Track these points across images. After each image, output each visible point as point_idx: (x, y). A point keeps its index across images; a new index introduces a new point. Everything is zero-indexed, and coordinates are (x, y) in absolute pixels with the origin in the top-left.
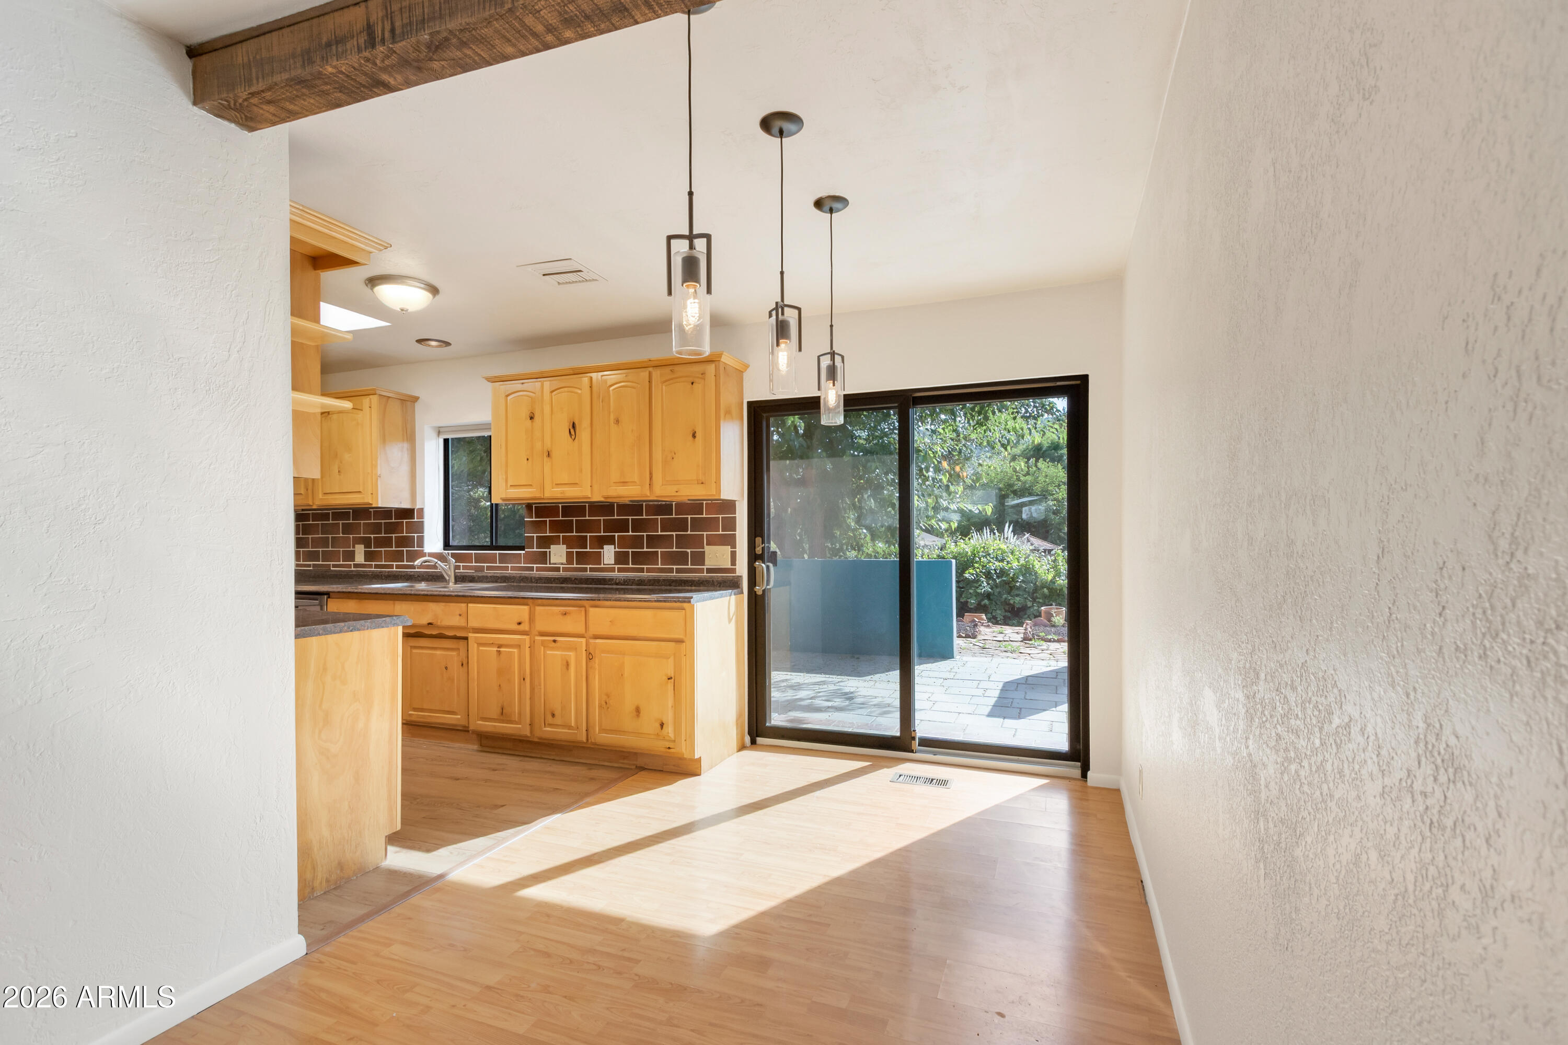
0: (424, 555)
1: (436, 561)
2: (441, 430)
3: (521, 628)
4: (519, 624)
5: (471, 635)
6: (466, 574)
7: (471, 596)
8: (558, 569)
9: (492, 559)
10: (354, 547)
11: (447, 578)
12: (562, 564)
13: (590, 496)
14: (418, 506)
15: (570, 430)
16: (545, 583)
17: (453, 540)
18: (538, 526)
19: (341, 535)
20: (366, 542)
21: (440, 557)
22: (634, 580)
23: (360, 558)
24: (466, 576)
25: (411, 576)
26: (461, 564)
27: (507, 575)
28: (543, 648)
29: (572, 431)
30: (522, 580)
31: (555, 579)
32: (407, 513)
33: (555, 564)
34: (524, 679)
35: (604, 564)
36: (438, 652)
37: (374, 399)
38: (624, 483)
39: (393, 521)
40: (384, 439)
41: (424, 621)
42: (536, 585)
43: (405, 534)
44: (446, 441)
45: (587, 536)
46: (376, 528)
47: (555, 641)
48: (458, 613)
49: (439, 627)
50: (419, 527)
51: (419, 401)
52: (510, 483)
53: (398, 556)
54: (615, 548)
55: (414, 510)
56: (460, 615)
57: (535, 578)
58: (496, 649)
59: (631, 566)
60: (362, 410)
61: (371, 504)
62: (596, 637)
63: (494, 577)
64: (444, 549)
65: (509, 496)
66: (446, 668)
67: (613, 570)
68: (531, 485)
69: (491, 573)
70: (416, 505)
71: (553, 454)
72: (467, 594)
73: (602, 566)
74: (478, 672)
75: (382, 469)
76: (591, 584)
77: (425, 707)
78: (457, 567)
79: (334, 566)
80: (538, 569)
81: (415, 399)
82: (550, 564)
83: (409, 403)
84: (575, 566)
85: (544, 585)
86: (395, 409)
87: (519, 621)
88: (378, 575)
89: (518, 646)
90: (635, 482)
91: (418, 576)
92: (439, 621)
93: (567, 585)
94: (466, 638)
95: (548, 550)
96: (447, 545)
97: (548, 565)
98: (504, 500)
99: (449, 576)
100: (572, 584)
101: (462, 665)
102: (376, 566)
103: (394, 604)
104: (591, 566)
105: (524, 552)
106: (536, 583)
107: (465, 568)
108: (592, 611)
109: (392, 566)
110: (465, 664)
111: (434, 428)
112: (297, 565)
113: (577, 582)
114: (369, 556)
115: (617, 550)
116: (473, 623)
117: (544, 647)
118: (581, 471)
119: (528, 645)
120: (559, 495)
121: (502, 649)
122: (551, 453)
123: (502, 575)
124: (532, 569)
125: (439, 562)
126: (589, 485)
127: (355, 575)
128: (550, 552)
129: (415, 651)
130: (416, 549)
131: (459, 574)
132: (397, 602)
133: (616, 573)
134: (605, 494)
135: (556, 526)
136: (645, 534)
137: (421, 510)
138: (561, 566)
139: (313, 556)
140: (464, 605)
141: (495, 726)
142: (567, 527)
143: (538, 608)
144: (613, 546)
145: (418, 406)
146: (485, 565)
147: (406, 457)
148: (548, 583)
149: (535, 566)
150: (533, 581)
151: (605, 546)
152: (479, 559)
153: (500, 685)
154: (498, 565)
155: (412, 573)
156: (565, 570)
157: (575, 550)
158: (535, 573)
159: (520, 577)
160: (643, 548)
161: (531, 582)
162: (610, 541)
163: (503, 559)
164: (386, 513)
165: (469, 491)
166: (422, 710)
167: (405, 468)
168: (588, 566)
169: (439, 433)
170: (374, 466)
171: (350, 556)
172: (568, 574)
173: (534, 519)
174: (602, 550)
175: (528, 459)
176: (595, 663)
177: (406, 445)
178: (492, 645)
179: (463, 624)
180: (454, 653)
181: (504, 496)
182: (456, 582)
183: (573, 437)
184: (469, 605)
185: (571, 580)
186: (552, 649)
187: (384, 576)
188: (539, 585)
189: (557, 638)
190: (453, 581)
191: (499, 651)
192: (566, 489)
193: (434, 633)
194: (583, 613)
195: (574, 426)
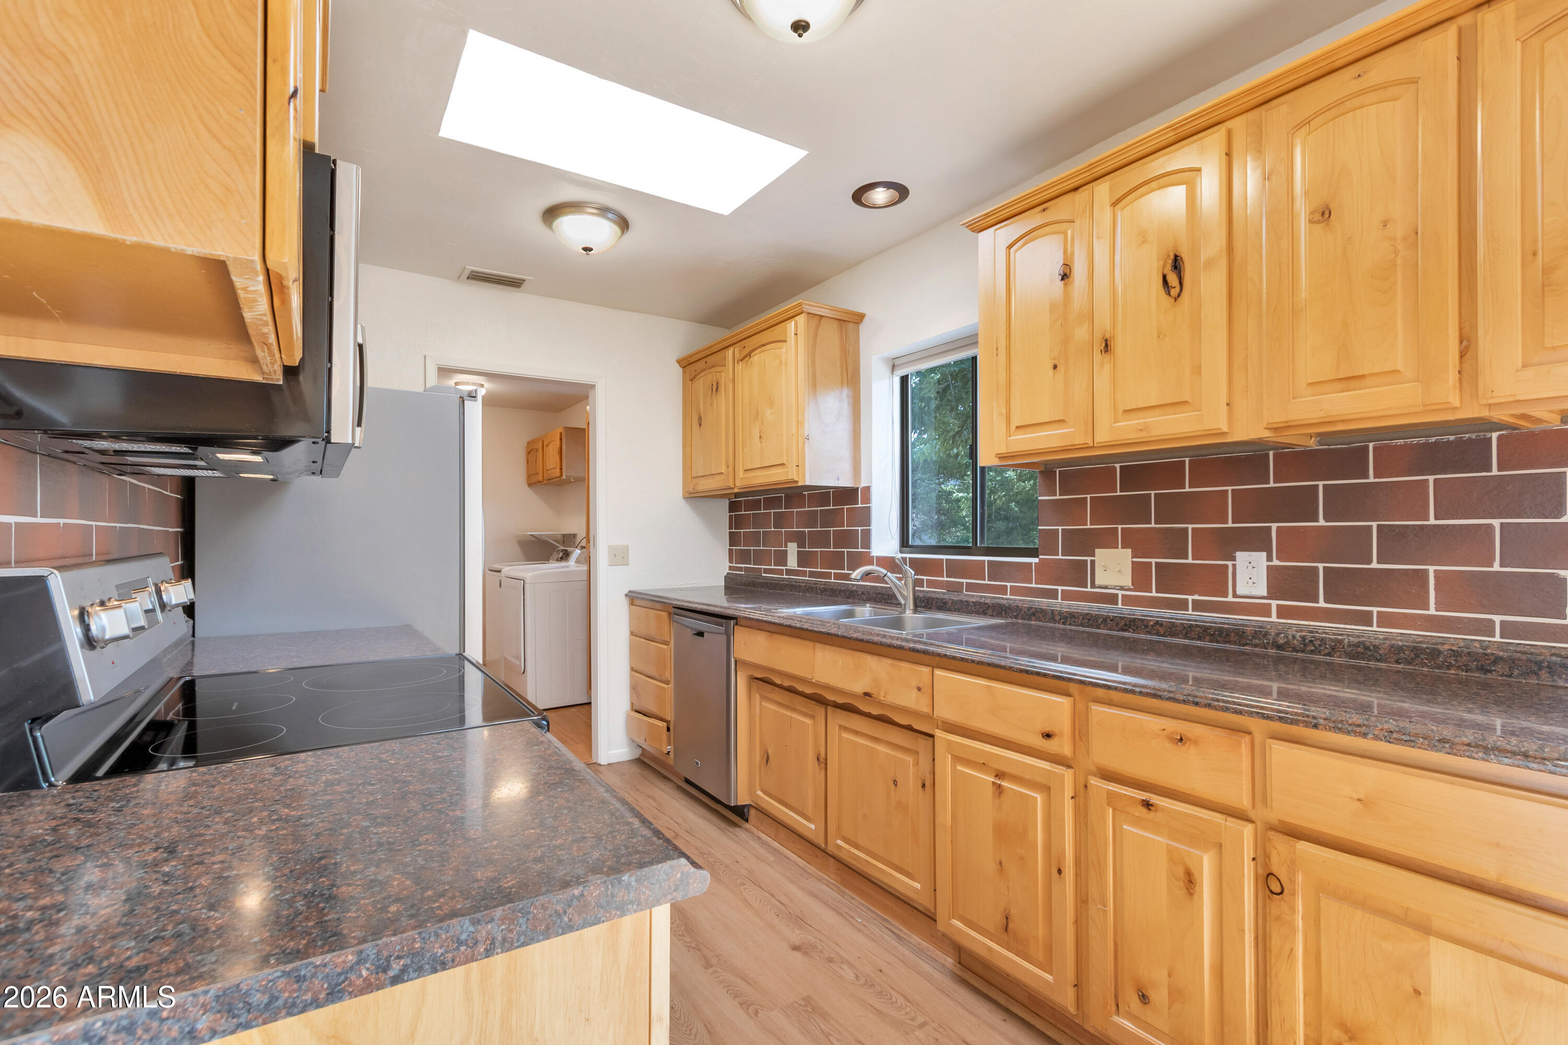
0: (868, 560)
1: (885, 572)
2: (897, 362)
3: (1051, 746)
4: (1048, 736)
5: (938, 733)
6: (933, 595)
7: (939, 655)
8: (1113, 599)
9: (975, 571)
10: (786, 546)
11: (903, 602)
12: (1122, 588)
13: (1225, 429)
14: (863, 484)
15: (1164, 277)
16: (1082, 625)
17: (913, 538)
18: (1066, 510)
19: (773, 529)
20: (799, 539)
21: (890, 564)
22: (1341, 641)
23: (792, 562)
24: (933, 599)
25: (852, 591)
26: (925, 578)
27: (1005, 602)
28: (1111, 810)
29: (1173, 279)
30: (1034, 614)
31: (1105, 619)
32: (848, 495)
33: (1106, 587)
34: (1060, 871)
35: (1235, 595)
36: (882, 748)
37: (801, 319)
38: (1350, 380)
39: (831, 507)
40: (814, 384)
41: (858, 687)
42: (1061, 626)
43: (845, 528)
44: (904, 380)
45: (1187, 529)
46: (811, 519)
47: (1147, 805)
48: (915, 683)
49: (882, 705)
50: (865, 517)
51: (866, 318)
52: (1015, 422)
53: (836, 561)
54: (1269, 558)
55: (858, 488)
56: (919, 689)
57: (1060, 613)
58: (992, 779)
59: (1322, 604)
60: (786, 341)
61: (797, 482)
62: (1295, 833)
63: (980, 603)
64: (901, 552)
65: (1014, 448)
66: (895, 783)
67: (1265, 610)
68: (1062, 421)
69: (975, 596)
70: (860, 484)
71: (1119, 345)
72: (932, 649)
73: (1230, 598)
74: (954, 816)
75: (811, 427)
76: (1199, 639)
77: (861, 842)
78: (918, 583)
79: (766, 571)
80: (1067, 596)
81: (859, 318)
82: (1093, 586)
83: (851, 325)
84: (1154, 594)
85: (1081, 629)
86: (830, 332)
87: (1047, 729)
88: (812, 588)
89: (1046, 789)
90: (1397, 371)
91: (863, 593)
92: (882, 694)
93: (1136, 635)
94: (932, 736)
95: (1089, 559)
96: (904, 543)
97: (1089, 589)
98: (1001, 457)
99: (905, 598)
100: (1149, 633)
101: (924, 786)
102: (812, 574)
103: (814, 648)
104: (1196, 597)
105: (1036, 560)
106: (1064, 623)
107: (931, 584)
108: (1279, 750)
109: (828, 576)
110: (928, 785)
111: (886, 360)
112: (731, 568)
113: (1162, 631)
114: (803, 559)
115: (1276, 562)
116: (944, 711)
117: (1114, 810)
118: (1197, 370)
119: (1068, 792)
120: (1133, 436)
121: (1005, 784)
122: (1111, 343)
123: (994, 601)
124: (1053, 594)
125: (889, 574)
126: (1225, 401)
127: (786, 585)
128: (1093, 562)
129: (845, 735)
130: (860, 550)
131: (921, 595)
132: (818, 645)
133: (1274, 618)
134: (1278, 418)
135: (1105, 510)
136: (1374, 524)
137: (867, 490)
138: (1120, 593)
139: (743, 557)
140: (926, 670)
141: (990, 949)
142: (1138, 509)
143: (1096, 708)
144: (1265, 554)
145: (864, 328)
146: (965, 581)
147: (846, 407)
148: (1091, 626)
149: (1060, 588)
150: (1058, 618)
151: (1239, 555)
152: (955, 569)
153: (1001, 863)
154: (987, 582)
155: (855, 588)
156: (1127, 600)
157: (1153, 561)
158: (1060, 604)
159: (1030, 608)
160: (1370, 562)
161: (1053, 620)
162: (1258, 541)
163: (997, 571)
164: (822, 495)
165: (940, 484)
166: (856, 846)
167: (843, 427)
168: (1190, 598)
169: (894, 368)
170: (800, 423)
171: (782, 558)
172: (1139, 611)
173: (1058, 497)
174: (1230, 563)
175: (1055, 367)
176: (1293, 910)
177: (846, 392)
178: (982, 766)
179: (924, 708)
180: (910, 759)
181: (1003, 450)
182: (916, 609)
183: (1174, 292)
184: (938, 672)
185: (1146, 626)
186: (1138, 822)
187: (820, 589)
188: (1069, 627)
189: (1155, 799)
190: (912, 607)
191: (1000, 786)
192: (1153, 419)
193: (875, 712)
194: (1245, 750)
195: (1177, 264)
